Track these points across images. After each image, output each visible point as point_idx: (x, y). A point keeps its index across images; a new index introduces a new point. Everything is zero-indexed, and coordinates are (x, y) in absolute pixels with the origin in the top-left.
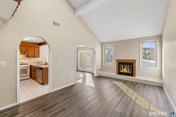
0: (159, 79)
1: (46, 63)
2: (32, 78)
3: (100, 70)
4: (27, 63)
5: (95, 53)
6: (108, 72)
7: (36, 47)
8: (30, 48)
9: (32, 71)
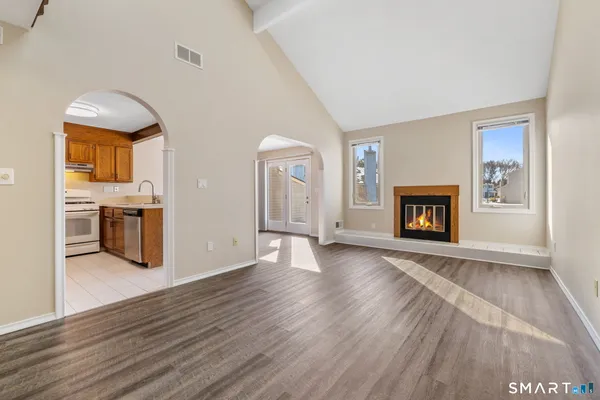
0: (538, 248)
1: (154, 198)
2: (107, 251)
3: (337, 225)
4: (88, 200)
5: (321, 168)
6: (366, 233)
7: (122, 144)
8: (98, 148)
9: (108, 224)
